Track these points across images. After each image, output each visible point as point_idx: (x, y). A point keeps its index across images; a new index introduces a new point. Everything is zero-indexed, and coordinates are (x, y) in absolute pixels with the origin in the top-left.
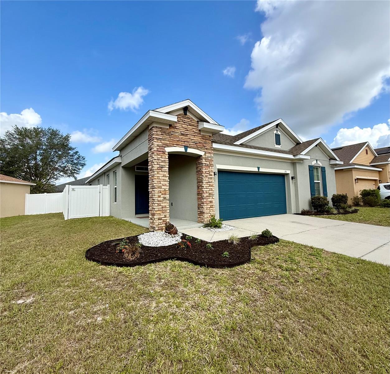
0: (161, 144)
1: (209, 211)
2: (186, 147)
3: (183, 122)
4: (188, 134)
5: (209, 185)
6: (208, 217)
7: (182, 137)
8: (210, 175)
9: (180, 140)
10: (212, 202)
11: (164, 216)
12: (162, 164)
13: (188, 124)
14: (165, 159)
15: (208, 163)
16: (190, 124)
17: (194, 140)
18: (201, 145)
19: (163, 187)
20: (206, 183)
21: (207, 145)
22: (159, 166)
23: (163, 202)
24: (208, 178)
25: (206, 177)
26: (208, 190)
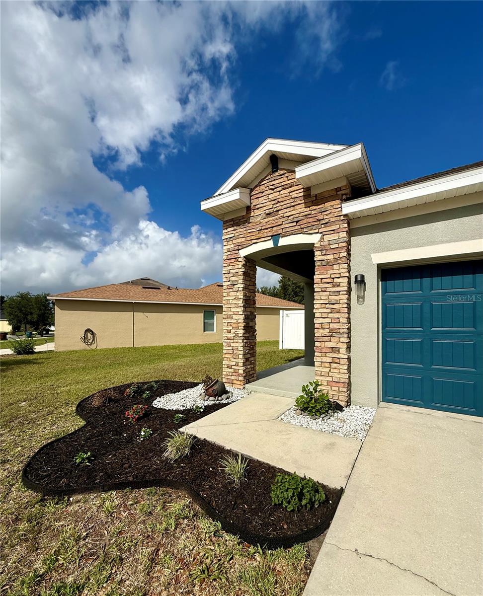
0: (232, 246)
1: (327, 370)
2: (275, 237)
3: (271, 189)
4: (280, 208)
5: (329, 311)
6: (326, 384)
7: (267, 220)
8: (334, 286)
9: (263, 228)
10: (339, 351)
11: (234, 363)
12: (233, 279)
13: (280, 188)
14: (238, 270)
15: (330, 257)
16: (284, 187)
17: (291, 217)
18: (311, 220)
19: (234, 317)
20: (323, 306)
21: (327, 215)
22: (229, 283)
23: (235, 341)
24: (328, 293)
25: (322, 291)
26: (329, 320)
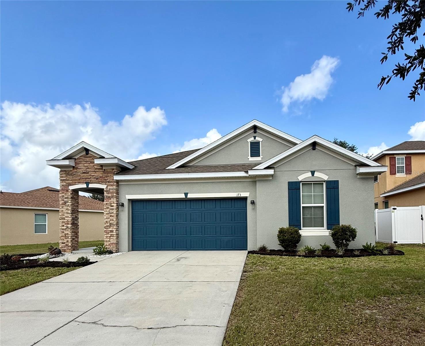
0: (65, 184)
1: (109, 239)
2: (87, 184)
3: (85, 161)
4: (89, 171)
5: (109, 216)
6: (108, 245)
7: (83, 175)
8: (111, 207)
9: (81, 178)
10: (113, 232)
11: (66, 241)
12: (66, 200)
13: (90, 162)
14: (68, 196)
15: (110, 195)
16: (91, 162)
17: (95, 176)
18: (102, 179)
19: (66, 218)
20: (107, 214)
21: (109, 178)
22: (63, 202)
23: (66, 230)
24: (109, 209)
25: (107, 208)
26: (109, 220)
